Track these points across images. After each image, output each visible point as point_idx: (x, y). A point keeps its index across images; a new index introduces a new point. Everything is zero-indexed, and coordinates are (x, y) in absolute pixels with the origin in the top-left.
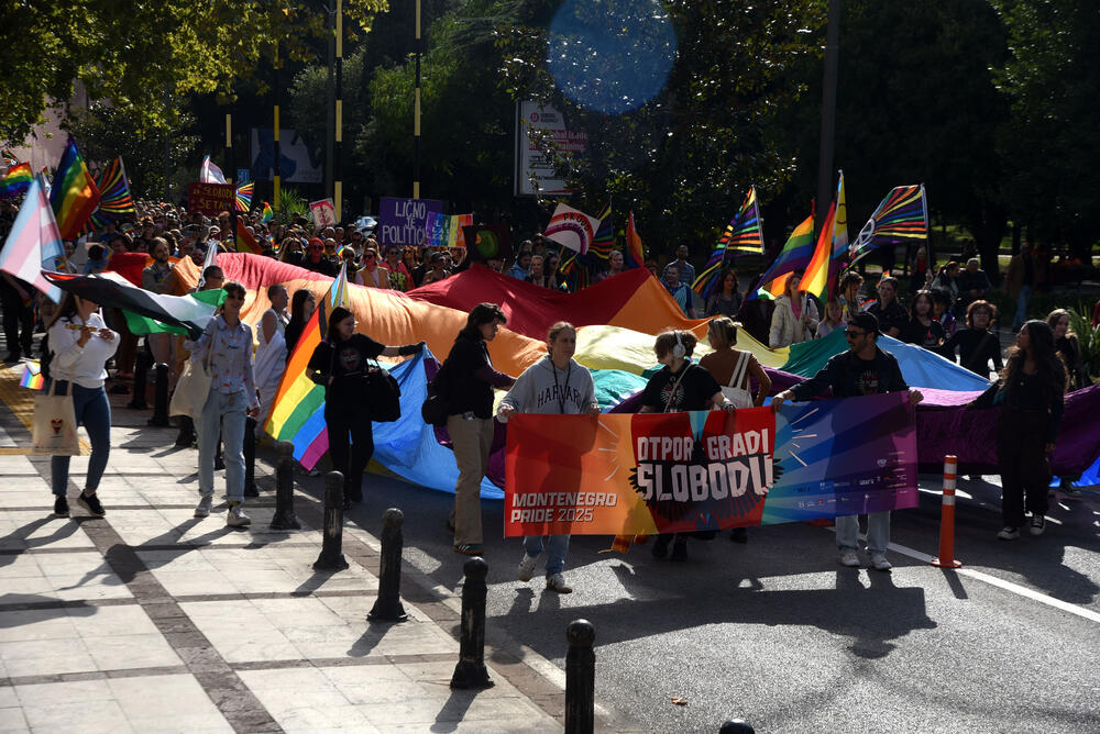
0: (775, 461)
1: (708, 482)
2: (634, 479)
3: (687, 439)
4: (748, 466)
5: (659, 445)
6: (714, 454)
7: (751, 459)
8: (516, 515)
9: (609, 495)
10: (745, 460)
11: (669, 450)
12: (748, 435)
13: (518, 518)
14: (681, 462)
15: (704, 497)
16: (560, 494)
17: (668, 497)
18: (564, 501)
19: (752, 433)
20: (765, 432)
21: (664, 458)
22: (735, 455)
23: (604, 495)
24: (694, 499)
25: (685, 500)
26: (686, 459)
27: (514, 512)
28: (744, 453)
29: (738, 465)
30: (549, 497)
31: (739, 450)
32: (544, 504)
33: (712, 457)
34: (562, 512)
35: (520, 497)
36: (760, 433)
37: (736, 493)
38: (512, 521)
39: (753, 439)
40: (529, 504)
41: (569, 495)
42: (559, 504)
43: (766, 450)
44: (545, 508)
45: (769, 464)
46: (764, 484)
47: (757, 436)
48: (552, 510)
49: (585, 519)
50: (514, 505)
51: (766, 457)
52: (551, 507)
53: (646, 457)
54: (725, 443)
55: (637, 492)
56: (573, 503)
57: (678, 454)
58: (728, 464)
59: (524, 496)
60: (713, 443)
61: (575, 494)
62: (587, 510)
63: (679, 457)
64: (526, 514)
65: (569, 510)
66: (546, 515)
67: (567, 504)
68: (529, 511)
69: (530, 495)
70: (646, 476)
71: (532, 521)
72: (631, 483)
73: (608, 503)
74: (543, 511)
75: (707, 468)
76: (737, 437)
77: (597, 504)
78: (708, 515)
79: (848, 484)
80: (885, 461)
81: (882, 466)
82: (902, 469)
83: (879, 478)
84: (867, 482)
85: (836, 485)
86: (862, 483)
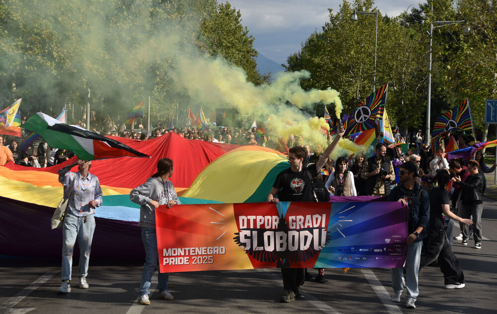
0: (327, 233)
1: (287, 241)
2: (237, 239)
3: (274, 217)
4: (313, 234)
5: (255, 221)
6: (293, 225)
7: (314, 230)
8: (166, 261)
9: (220, 248)
10: (311, 230)
11: (262, 223)
12: (315, 217)
13: (168, 262)
14: (270, 230)
15: (284, 249)
16: (191, 249)
17: (261, 248)
18: (195, 252)
19: (317, 216)
20: (324, 216)
21: (258, 227)
22: (306, 227)
23: (217, 248)
24: (277, 250)
25: (272, 251)
26: (274, 228)
27: (165, 259)
28: (311, 226)
29: (307, 233)
30: (185, 251)
31: (309, 224)
32: (183, 254)
33: (291, 227)
34: (194, 258)
35: (167, 251)
36: (321, 216)
37: (303, 248)
38: (164, 264)
39: (317, 219)
40: (173, 255)
41: (197, 249)
42: (191, 254)
43: (323, 226)
44: (184, 256)
45: (324, 233)
47: (320, 218)
48: (188, 258)
49: (209, 262)
50: (164, 255)
51: (323, 230)
52: (187, 256)
53: (245, 227)
54: (300, 220)
55: (239, 246)
56: (200, 253)
57: (268, 225)
58: (300, 232)
59: (170, 250)
60: (293, 219)
61: (201, 248)
62: (209, 257)
63: (269, 227)
64: (172, 260)
65: (198, 257)
66: (185, 261)
67: (196, 254)
68: (173, 258)
69: (173, 249)
70: (246, 237)
71: (176, 264)
72: (235, 241)
73: (220, 253)
74: (182, 258)
75: (287, 233)
76: (308, 217)
77: (214, 253)
78: (285, 260)
79: (367, 250)
80: (390, 240)
81: (388, 243)
82: (399, 246)
85: (361, 250)
86: (375, 251)
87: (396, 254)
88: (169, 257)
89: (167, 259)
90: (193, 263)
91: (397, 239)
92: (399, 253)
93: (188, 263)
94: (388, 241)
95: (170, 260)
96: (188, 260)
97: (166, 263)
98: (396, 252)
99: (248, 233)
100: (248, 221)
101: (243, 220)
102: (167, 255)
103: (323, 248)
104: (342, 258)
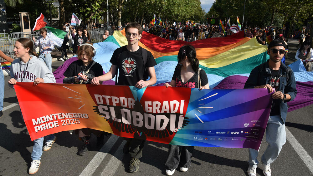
0: (185, 118)
1: (144, 120)
3: (130, 99)
6: (149, 109)
7: (171, 115)
8: (37, 128)
10: (168, 115)
11: (118, 102)
12: (173, 102)
13: (39, 129)
14: (127, 108)
16: (58, 114)
17: (119, 121)
18: (62, 116)
19: (175, 102)
20: (183, 102)
21: (114, 105)
22: (163, 112)
24: (134, 125)
25: (129, 124)
26: (130, 107)
27: (35, 128)
28: (168, 112)
29: (164, 117)
30: (53, 116)
31: (165, 110)
32: (51, 119)
34: (63, 121)
35: (36, 120)
36: (180, 102)
37: (159, 129)
38: (36, 131)
39: (175, 105)
40: (42, 122)
41: (63, 114)
42: (59, 118)
43: (181, 112)
44: (52, 121)
45: (181, 119)
46: (176, 127)
47: (177, 103)
48: (57, 121)
49: (76, 122)
50: (34, 124)
51: (180, 115)
52: (56, 120)
53: (102, 103)
54: (157, 105)
55: (100, 115)
56: (67, 117)
57: (124, 104)
58: (157, 116)
59: (38, 119)
60: (148, 104)
61: (66, 114)
62: (76, 119)
63: (125, 106)
64: (43, 126)
65: (66, 120)
66: (55, 124)
67: (64, 118)
68: (44, 125)
69: (41, 118)
70: (104, 110)
71: (47, 128)
72: (95, 111)
73: (84, 117)
74: (52, 123)
75: (144, 115)
76: (166, 103)
77: (79, 117)
78: (141, 133)
79: (224, 133)
80: (248, 124)
81: (246, 127)
82: (257, 130)
83: (242, 132)
84: (235, 133)
85: (217, 133)
86: (232, 133)
87: (252, 137)
88: (39, 125)
89: (38, 127)
90: (63, 125)
92: (256, 136)
93: (58, 126)
94: (246, 125)
95: (41, 127)
96: (57, 124)
97: (38, 130)
99: (105, 108)
100: (104, 99)
101: (99, 97)
102: (37, 123)
103: (179, 130)
104: (198, 138)
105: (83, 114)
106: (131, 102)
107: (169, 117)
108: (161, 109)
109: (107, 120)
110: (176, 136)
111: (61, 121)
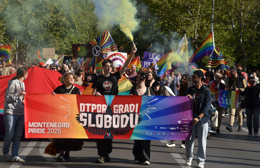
0: (139, 116)
1: (112, 121)
2: (78, 118)
3: (104, 105)
4: (129, 117)
5: (90, 107)
7: (130, 114)
8: (30, 130)
10: (128, 114)
11: (95, 108)
12: (131, 105)
13: (31, 131)
14: (101, 113)
15: (109, 127)
16: (47, 123)
17: (94, 125)
18: (49, 126)
20: (137, 105)
21: (92, 111)
22: (125, 112)
23: (65, 123)
24: (105, 127)
25: (101, 127)
26: (103, 112)
27: (29, 129)
28: (128, 112)
29: (126, 116)
30: (43, 124)
31: (126, 110)
32: (41, 126)
33: (115, 112)
34: (49, 130)
35: (31, 123)
36: (135, 105)
37: (123, 126)
38: (29, 132)
39: (132, 107)
40: (35, 127)
41: (51, 123)
42: (47, 127)
43: (136, 111)
45: (137, 116)
46: (134, 124)
47: (134, 106)
48: (45, 129)
49: (58, 133)
50: (29, 127)
51: (136, 114)
52: (44, 128)
53: (84, 111)
54: (121, 107)
55: (79, 123)
56: (53, 127)
57: (99, 110)
58: (121, 115)
59: (33, 123)
60: (116, 107)
61: (53, 123)
62: (59, 129)
63: (100, 112)
64: (34, 130)
65: (52, 129)
66: (43, 131)
67: (50, 127)
68: (35, 129)
69: (35, 123)
70: (84, 117)
71: (37, 133)
72: (76, 120)
73: (66, 127)
74: (41, 129)
75: (112, 116)
76: (127, 106)
77: (62, 127)
78: (110, 134)
79: (166, 128)
80: (181, 122)
81: (179, 123)
82: (187, 126)
83: (177, 128)
84: (173, 129)
85: (161, 128)
86: (171, 128)
87: (185, 131)
88: (32, 128)
90: (48, 133)
91: (185, 121)
92: (187, 130)
93: (45, 133)
94: (179, 122)
95: (33, 130)
98: (185, 130)
99: (85, 115)
100: (86, 107)
101: (83, 106)
102: (31, 127)
103: (136, 126)
104: (149, 133)
105: (67, 124)
106: (104, 107)
107: (129, 116)
108: (123, 110)
109: (84, 127)
110: (135, 131)
111: (48, 129)
